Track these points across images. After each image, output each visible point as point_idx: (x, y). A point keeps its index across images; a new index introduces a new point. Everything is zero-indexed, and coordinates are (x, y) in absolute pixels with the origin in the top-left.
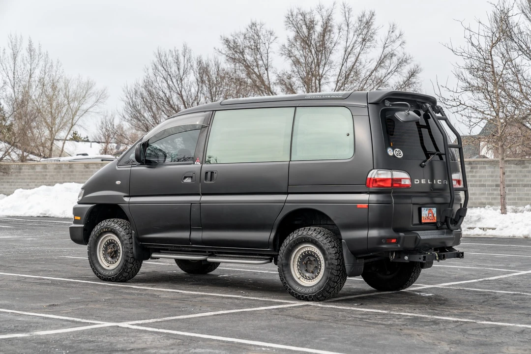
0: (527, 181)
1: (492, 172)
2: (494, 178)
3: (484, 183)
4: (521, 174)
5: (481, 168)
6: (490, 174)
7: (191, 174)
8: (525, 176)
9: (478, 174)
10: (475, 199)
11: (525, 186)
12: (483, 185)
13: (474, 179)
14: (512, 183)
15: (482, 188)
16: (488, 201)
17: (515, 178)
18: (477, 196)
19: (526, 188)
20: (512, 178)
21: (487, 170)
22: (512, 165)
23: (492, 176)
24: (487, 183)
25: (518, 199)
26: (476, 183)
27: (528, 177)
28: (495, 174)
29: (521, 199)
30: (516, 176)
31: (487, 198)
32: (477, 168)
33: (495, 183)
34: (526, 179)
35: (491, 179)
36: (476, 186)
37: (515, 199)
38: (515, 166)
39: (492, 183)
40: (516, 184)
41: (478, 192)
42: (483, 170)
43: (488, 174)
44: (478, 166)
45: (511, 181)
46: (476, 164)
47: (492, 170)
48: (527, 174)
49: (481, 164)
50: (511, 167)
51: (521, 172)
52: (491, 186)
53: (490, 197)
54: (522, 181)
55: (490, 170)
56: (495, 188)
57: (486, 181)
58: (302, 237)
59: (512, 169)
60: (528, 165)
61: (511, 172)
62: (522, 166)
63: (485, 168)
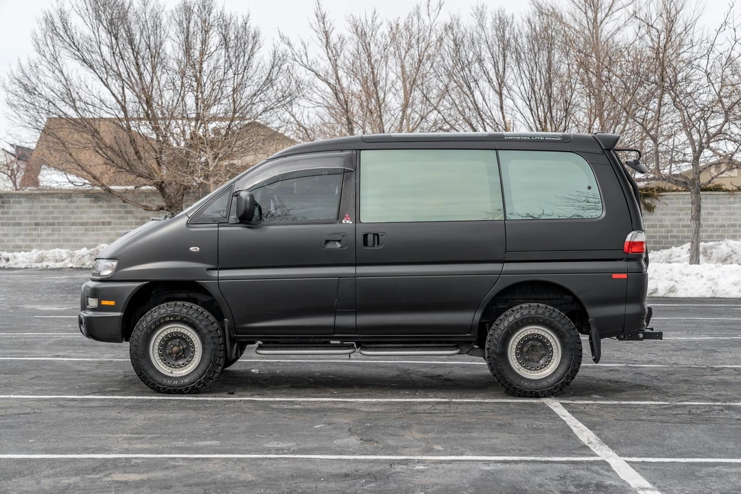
0: (75, 219)
1: (30, 208)
2: (32, 215)
3: (20, 221)
4: (67, 210)
5: (14, 202)
6: (27, 210)
7: (338, 237)
8: (73, 212)
9: (11, 211)
10: (8, 241)
11: (73, 224)
12: (19, 224)
13: (6, 216)
14: (56, 221)
15: (17, 227)
16: (25, 244)
17: (59, 215)
18: (11, 238)
19: (73, 227)
20: (56, 215)
21: (23, 205)
22: (56, 199)
23: (30, 213)
24: (24, 221)
25: (64, 240)
26: (9, 221)
27: (77, 213)
28: (33, 210)
29: (67, 240)
30: (61, 212)
31: (23, 240)
32: (10, 203)
33: (33, 222)
34: (73, 216)
35: (28, 216)
36: (9, 225)
37: (59, 241)
38: (60, 200)
39: (31, 221)
40: (61, 223)
41: (11, 233)
42: (17, 205)
43: (25, 210)
44: (12, 200)
45: (54, 218)
46: (9, 198)
47: (30, 204)
48: (75, 210)
49: (15, 198)
50: (54, 202)
51: (67, 207)
52: (28, 225)
53: (28, 238)
54: (69, 218)
55: (26, 204)
56: (34, 227)
57: (21, 218)
58: (529, 317)
59: (56, 204)
60: (76, 199)
61: (54, 207)
62: (69, 200)
63: (20, 202)
